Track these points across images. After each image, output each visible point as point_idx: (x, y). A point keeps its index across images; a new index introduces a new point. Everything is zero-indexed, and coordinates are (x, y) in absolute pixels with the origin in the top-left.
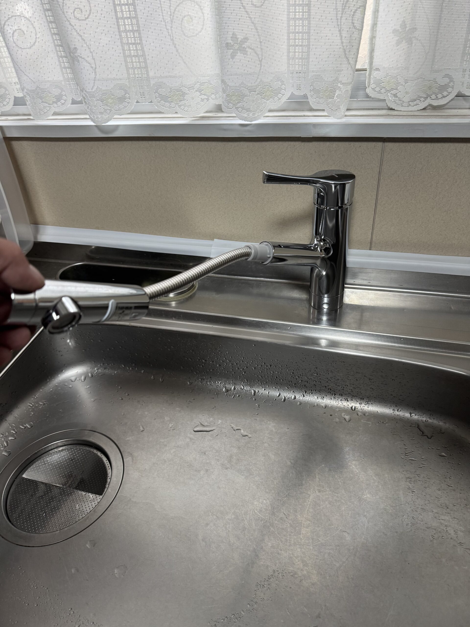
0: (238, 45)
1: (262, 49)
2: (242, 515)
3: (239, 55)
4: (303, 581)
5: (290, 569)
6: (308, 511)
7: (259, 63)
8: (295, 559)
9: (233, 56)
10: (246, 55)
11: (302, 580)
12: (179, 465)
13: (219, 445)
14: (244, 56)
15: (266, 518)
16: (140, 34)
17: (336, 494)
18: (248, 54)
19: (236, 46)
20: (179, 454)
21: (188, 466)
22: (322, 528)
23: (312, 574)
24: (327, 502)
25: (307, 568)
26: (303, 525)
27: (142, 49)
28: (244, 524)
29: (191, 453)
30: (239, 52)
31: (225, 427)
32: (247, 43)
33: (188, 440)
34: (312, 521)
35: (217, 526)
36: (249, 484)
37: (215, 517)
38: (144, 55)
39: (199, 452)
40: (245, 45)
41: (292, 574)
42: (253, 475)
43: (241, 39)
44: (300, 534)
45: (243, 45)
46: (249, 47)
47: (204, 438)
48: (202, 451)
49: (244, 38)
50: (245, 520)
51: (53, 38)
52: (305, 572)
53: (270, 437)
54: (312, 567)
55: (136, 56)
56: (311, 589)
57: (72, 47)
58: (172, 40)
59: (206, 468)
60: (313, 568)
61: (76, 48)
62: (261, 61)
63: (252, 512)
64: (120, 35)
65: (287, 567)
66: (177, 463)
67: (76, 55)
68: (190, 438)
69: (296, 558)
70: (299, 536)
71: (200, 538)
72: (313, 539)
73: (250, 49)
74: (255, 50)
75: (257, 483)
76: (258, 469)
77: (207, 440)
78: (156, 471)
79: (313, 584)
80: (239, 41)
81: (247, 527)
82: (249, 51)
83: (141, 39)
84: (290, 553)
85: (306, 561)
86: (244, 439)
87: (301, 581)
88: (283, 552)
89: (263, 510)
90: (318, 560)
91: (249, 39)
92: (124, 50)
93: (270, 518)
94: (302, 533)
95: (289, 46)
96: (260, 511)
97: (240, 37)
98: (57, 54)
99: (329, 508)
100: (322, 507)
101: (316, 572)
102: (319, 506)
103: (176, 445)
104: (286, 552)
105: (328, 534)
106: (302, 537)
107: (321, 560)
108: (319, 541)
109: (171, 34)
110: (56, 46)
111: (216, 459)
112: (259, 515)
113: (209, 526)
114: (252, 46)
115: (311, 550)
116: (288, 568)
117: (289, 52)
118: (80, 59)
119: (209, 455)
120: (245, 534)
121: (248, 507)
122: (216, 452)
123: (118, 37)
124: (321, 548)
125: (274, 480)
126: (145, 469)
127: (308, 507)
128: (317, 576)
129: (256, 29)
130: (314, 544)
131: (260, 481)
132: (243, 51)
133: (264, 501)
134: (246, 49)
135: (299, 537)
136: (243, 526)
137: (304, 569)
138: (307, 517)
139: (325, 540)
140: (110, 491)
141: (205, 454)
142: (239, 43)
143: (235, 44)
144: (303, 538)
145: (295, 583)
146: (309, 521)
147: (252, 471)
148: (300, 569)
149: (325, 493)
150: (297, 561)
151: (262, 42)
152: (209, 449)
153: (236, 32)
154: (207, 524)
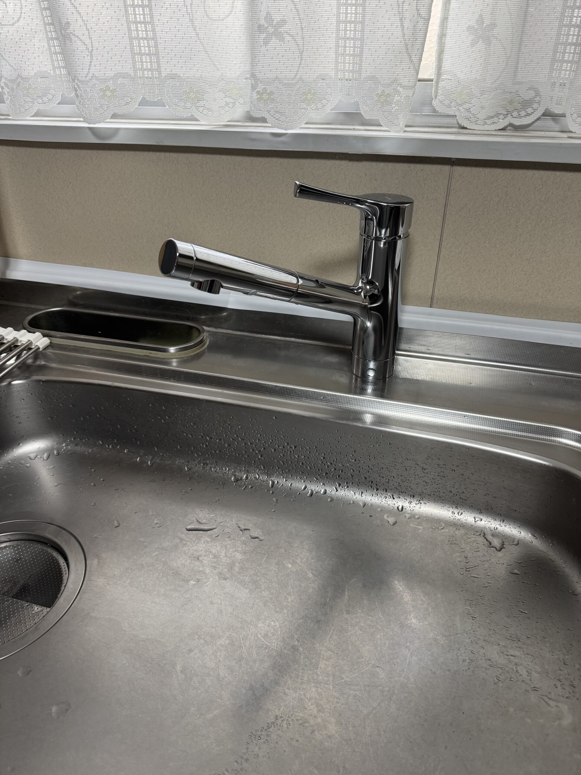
0: (273, 28)
1: (303, 38)
2: (241, 641)
3: (274, 42)
4: (316, 732)
5: (299, 715)
6: (330, 637)
7: (299, 55)
8: (307, 701)
9: (266, 42)
10: (283, 43)
11: (315, 730)
12: (162, 572)
13: (218, 549)
14: (280, 43)
15: (272, 645)
16: (151, 10)
17: (370, 617)
18: (285, 41)
19: (271, 29)
20: (163, 558)
21: (174, 574)
22: (348, 661)
23: (330, 723)
24: (357, 628)
25: (323, 715)
26: (322, 657)
27: (154, 30)
28: (242, 652)
29: (180, 558)
30: (274, 37)
31: (230, 526)
32: (285, 28)
33: (177, 541)
34: (335, 652)
35: (203, 653)
36: (253, 600)
37: (202, 641)
38: (154, 38)
39: (190, 557)
40: (281, 29)
41: (301, 722)
42: (261, 588)
43: (277, 21)
44: (318, 668)
45: (280, 29)
46: (287, 32)
47: (200, 540)
48: (195, 555)
49: (282, 20)
50: (244, 647)
51: (42, 14)
52: (319, 720)
53: (288, 541)
54: (330, 713)
55: (145, 39)
56: (326, 743)
57: (64, 21)
58: (191, 20)
59: (197, 577)
60: (331, 715)
61: (68, 23)
62: (301, 53)
63: (255, 637)
64: (126, 11)
65: (296, 712)
66: (159, 569)
67: (68, 31)
68: (181, 539)
69: (309, 701)
70: (316, 670)
71: (179, 668)
72: (334, 676)
73: (287, 35)
74: (295, 38)
75: (265, 598)
76: (268, 582)
77: (202, 542)
78: (129, 579)
79: (330, 737)
80: (275, 23)
81: (245, 657)
82: (288, 38)
83: (152, 17)
84: (301, 693)
85: (322, 705)
86: (252, 542)
87: (312, 732)
88: (291, 692)
89: (270, 635)
90: (340, 705)
91: (287, 23)
92: (129, 30)
93: (277, 645)
94: (319, 666)
95: (338, 38)
96: (266, 636)
97: (277, 18)
98: (47, 35)
99: (359, 635)
100: (349, 633)
101: (335, 720)
102: (346, 633)
103: (160, 547)
104: (296, 691)
105: (356, 669)
106: (320, 672)
107: (343, 704)
108: (343, 679)
109: (191, 13)
110: (45, 24)
111: (212, 566)
112: (263, 641)
113: (193, 653)
114: (290, 32)
115: (330, 690)
116: (297, 714)
117: (337, 46)
118: (73, 37)
119: (203, 560)
120: (241, 665)
121: (250, 630)
122: (213, 557)
123: (123, 12)
124: (344, 688)
125: (288, 596)
126: (114, 575)
127: (331, 633)
128: (335, 726)
129: (297, 10)
130: (336, 682)
131: (269, 596)
132: (280, 36)
133: (272, 623)
134: (284, 35)
135: (316, 672)
136: (239, 654)
137: (318, 716)
138: (328, 646)
139: (350, 677)
140: (63, 602)
141: (198, 559)
142: (275, 26)
143: (269, 27)
144: (320, 674)
145: (304, 734)
146: (331, 651)
147: (259, 583)
148: (313, 716)
149: (355, 615)
150: (310, 704)
151: (304, 29)
152: (205, 554)
153: (271, 11)
154: (190, 651)
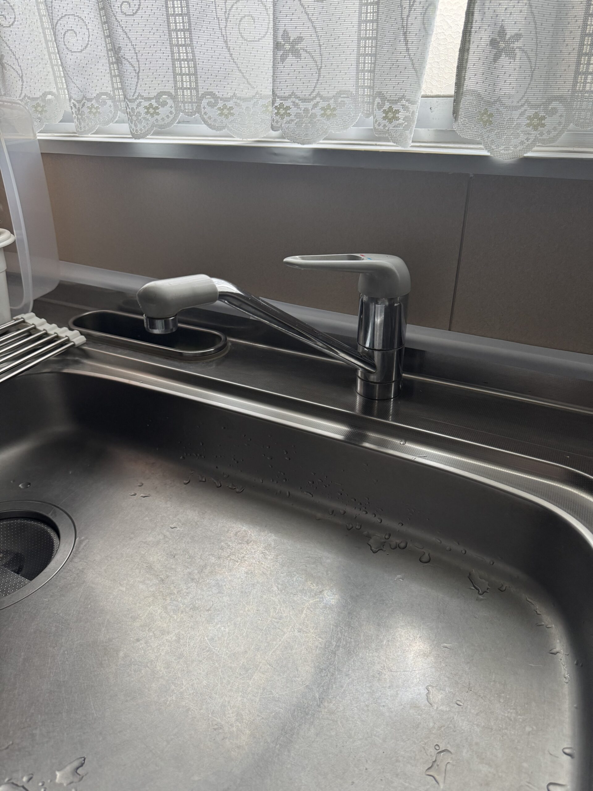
0: (289, 45)
1: (321, 55)
3: (291, 59)
9: (283, 60)
10: (300, 60)
12: (137, 564)
13: (196, 550)
14: (297, 59)
16: (190, 34)
18: (302, 58)
20: (143, 551)
21: (147, 568)
27: (193, 52)
30: (290, 54)
32: (301, 45)
36: (212, 603)
37: (151, 634)
38: (194, 60)
39: (167, 554)
40: (298, 46)
41: (216, 727)
42: (223, 593)
43: (293, 39)
46: (304, 49)
47: (182, 539)
48: (172, 553)
49: (298, 37)
50: (187, 645)
51: (106, 41)
52: (234, 729)
53: (264, 553)
55: (186, 60)
56: (232, 752)
57: (117, 46)
58: (226, 42)
59: (167, 573)
60: (248, 727)
61: (120, 47)
62: (319, 70)
63: (201, 637)
64: (170, 35)
65: (214, 717)
66: (136, 561)
67: (120, 55)
68: (165, 536)
69: (231, 709)
70: (248, 681)
71: (121, 654)
74: (312, 54)
80: (291, 41)
82: (304, 54)
83: (191, 40)
84: (226, 699)
85: (242, 715)
87: (223, 739)
88: (217, 696)
89: (216, 638)
90: (260, 718)
91: (304, 40)
92: (172, 53)
93: (220, 650)
94: (253, 678)
95: (359, 55)
96: (212, 639)
99: (304, 654)
100: (294, 651)
101: (250, 732)
102: (291, 650)
104: (222, 697)
105: (288, 687)
106: (252, 683)
107: (263, 718)
109: (225, 35)
110: (108, 50)
114: (307, 49)
117: (358, 63)
118: (124, 62)
120: (178, 662)
121: (199, 631)
123: (167, 37)
124: (270, 703)
125: (246, 605)
127: (276, 647)
130: (264, 696)
131: (229, 602)
132: (296, 54)
133: (223, 628)
134: (300, 52)
136: (181, 652)
137: (235, 725)
138: (269, 659)
139: (280, 694)
143: (286, 44)
145: (214, 740)
146: (270, 665)
147: (223, 588)
148: (229, 724)
149: (306, 635)
150: (230, 712)
151: (322, 46)
152: (182, 553)
153: (288, 29)
154: (138, 640)
